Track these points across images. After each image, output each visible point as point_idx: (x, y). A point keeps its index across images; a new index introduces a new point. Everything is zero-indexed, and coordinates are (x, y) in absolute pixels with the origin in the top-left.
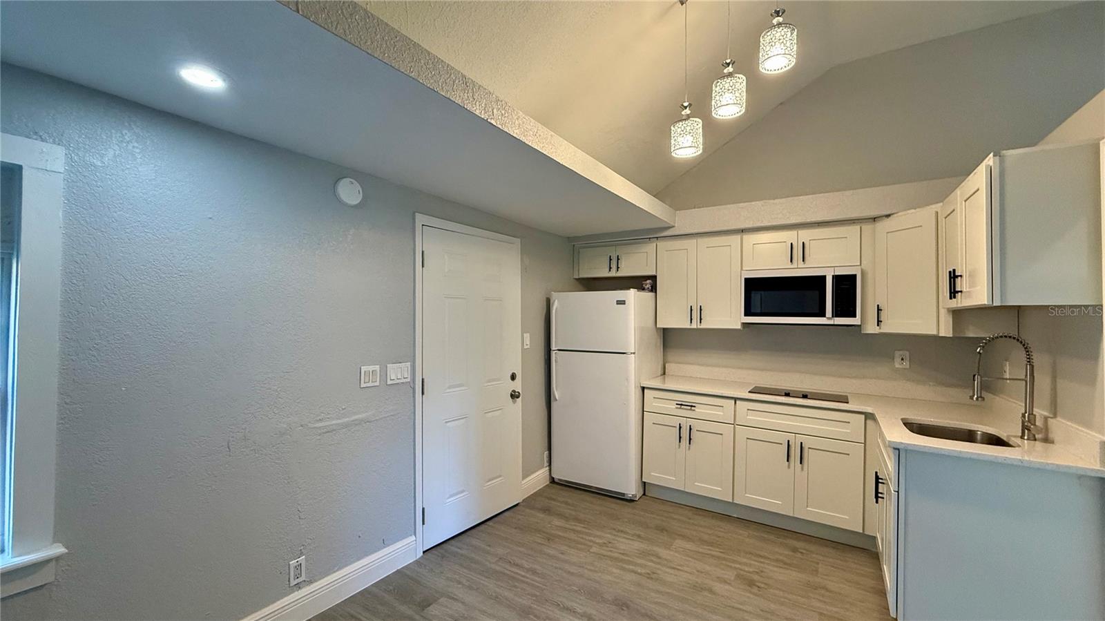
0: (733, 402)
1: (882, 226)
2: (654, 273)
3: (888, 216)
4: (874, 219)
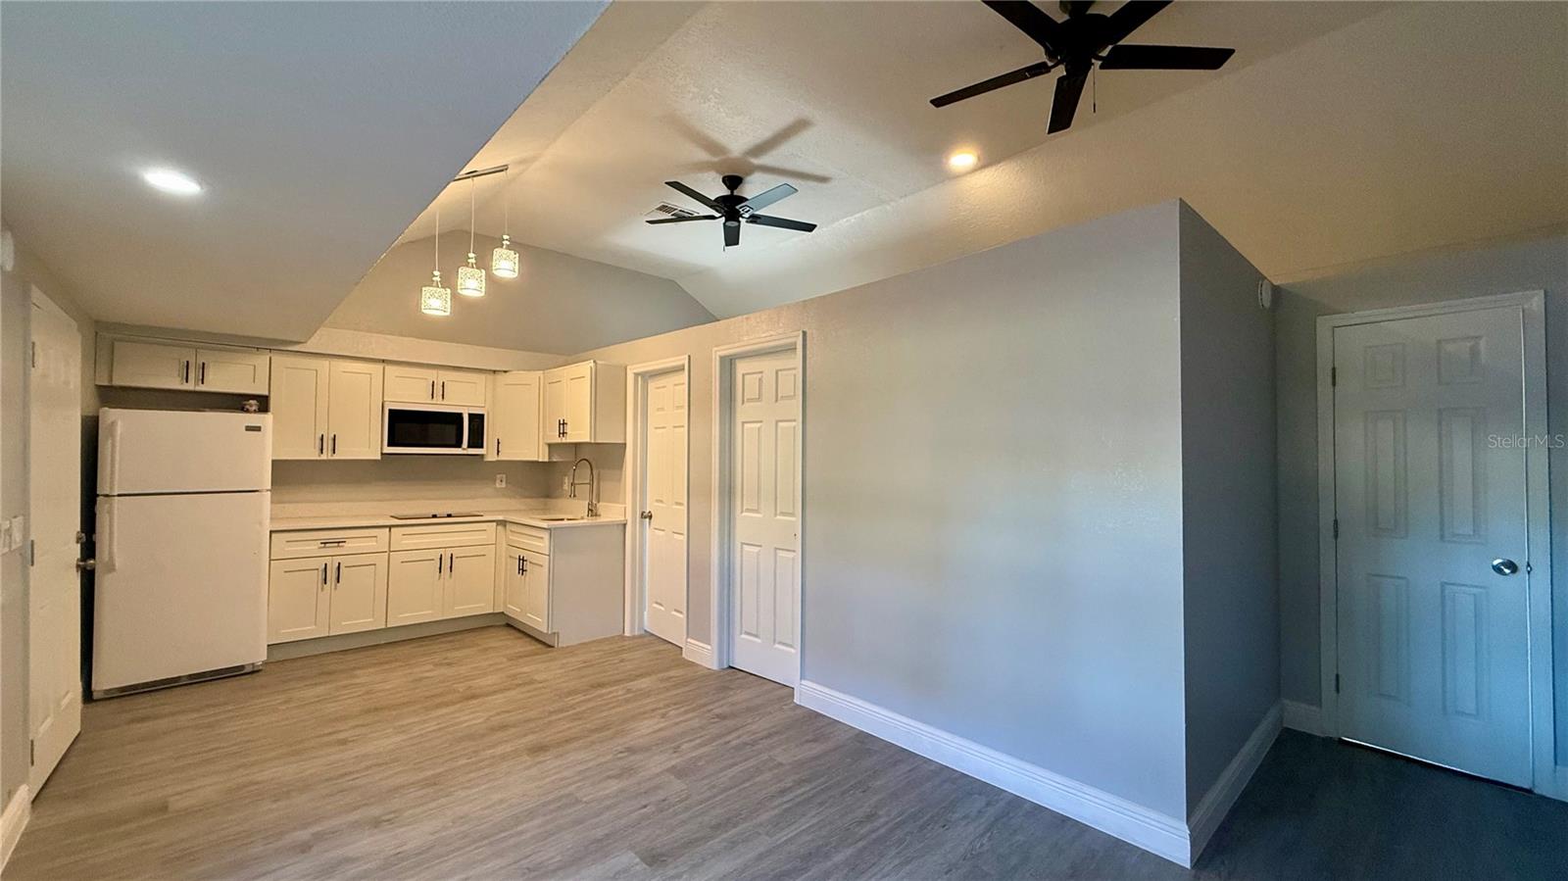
0: (388, 529)
1: (500, 377)
2: (266, 393)
3: (505, 372)
4: (494, 372)
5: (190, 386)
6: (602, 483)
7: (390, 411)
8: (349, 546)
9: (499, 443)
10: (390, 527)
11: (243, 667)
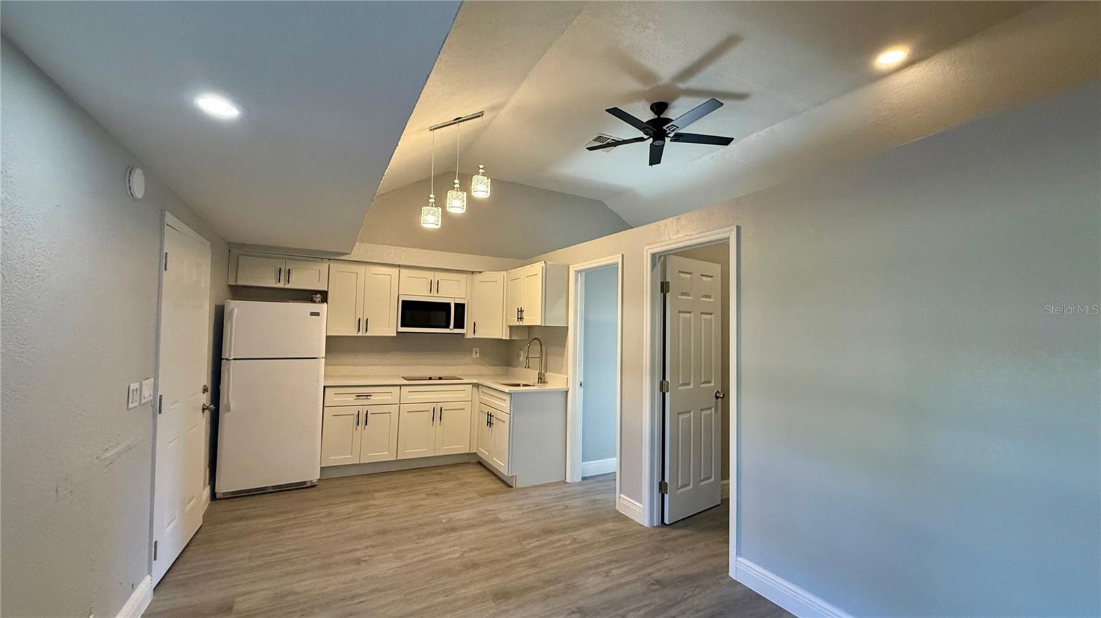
0: (399, 388)
1: (478, 277)
2: (326, 289)
3: (480, 272)
4: (473, 272)
5: (281, 285)
6: (548, 357)
7: (403, 302)
8: (375, 399)
9: (475, 325)
10: (401, 386)
11: (305, 483)
